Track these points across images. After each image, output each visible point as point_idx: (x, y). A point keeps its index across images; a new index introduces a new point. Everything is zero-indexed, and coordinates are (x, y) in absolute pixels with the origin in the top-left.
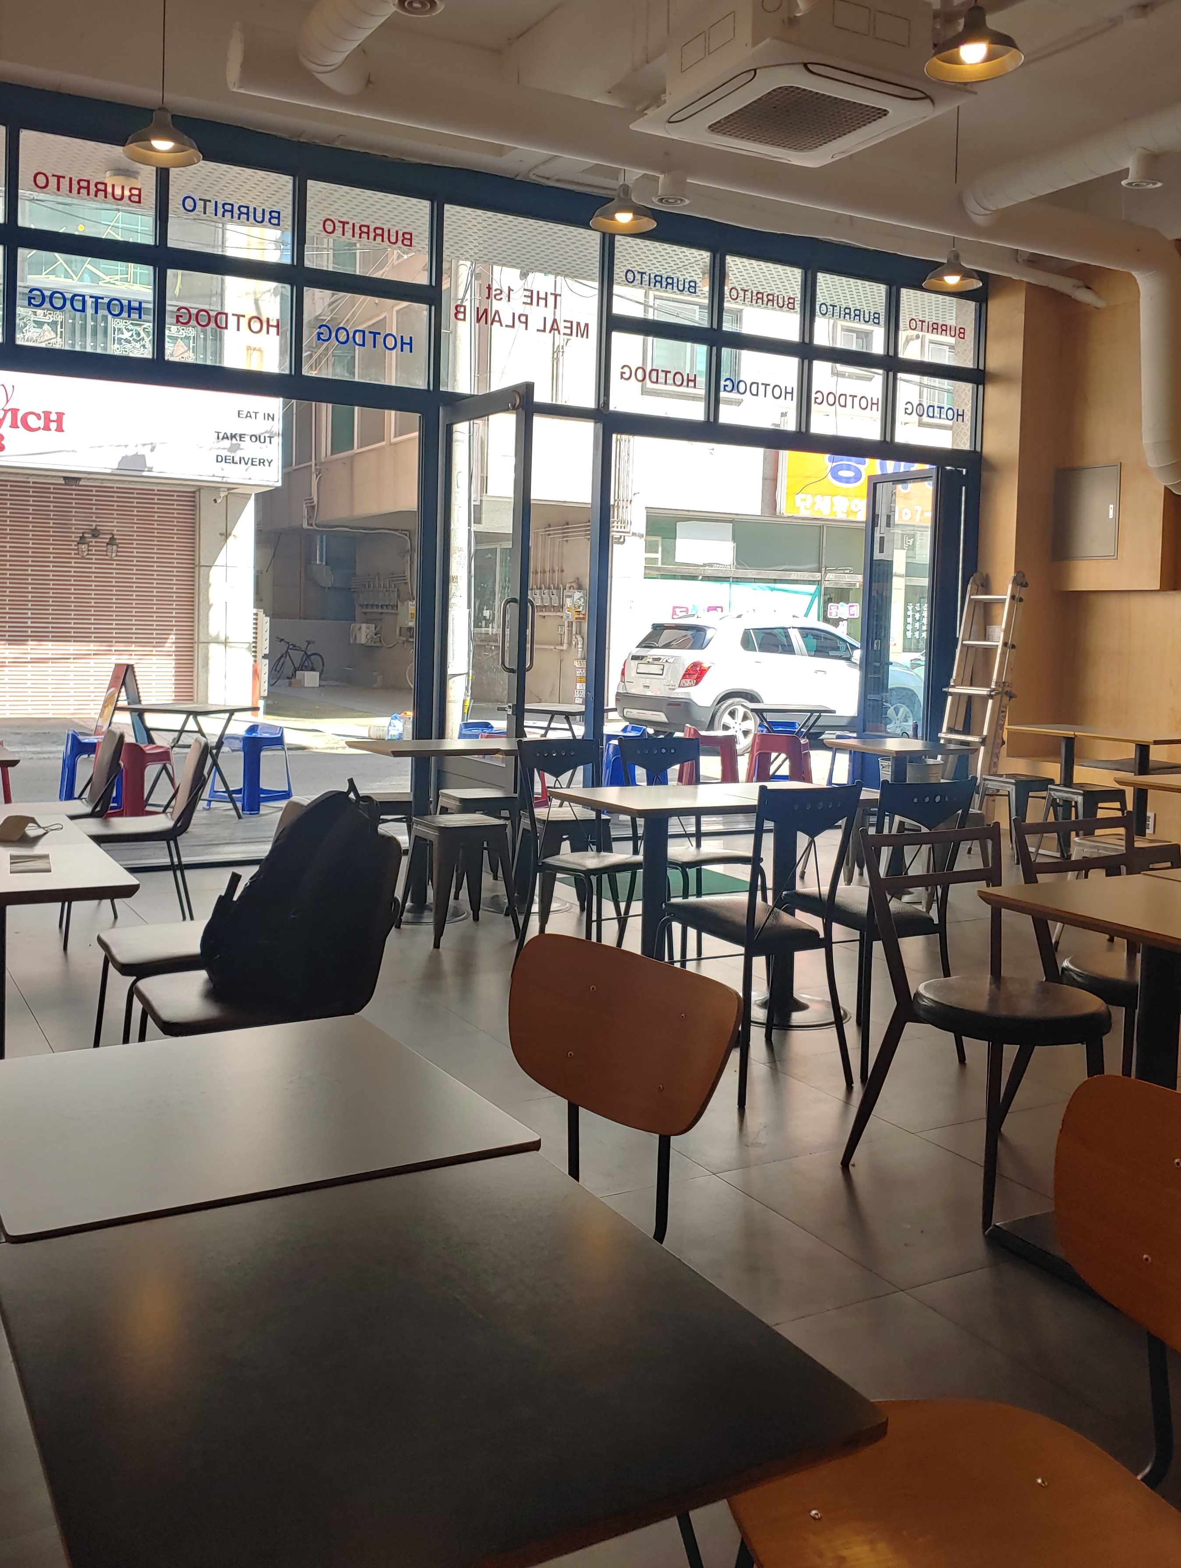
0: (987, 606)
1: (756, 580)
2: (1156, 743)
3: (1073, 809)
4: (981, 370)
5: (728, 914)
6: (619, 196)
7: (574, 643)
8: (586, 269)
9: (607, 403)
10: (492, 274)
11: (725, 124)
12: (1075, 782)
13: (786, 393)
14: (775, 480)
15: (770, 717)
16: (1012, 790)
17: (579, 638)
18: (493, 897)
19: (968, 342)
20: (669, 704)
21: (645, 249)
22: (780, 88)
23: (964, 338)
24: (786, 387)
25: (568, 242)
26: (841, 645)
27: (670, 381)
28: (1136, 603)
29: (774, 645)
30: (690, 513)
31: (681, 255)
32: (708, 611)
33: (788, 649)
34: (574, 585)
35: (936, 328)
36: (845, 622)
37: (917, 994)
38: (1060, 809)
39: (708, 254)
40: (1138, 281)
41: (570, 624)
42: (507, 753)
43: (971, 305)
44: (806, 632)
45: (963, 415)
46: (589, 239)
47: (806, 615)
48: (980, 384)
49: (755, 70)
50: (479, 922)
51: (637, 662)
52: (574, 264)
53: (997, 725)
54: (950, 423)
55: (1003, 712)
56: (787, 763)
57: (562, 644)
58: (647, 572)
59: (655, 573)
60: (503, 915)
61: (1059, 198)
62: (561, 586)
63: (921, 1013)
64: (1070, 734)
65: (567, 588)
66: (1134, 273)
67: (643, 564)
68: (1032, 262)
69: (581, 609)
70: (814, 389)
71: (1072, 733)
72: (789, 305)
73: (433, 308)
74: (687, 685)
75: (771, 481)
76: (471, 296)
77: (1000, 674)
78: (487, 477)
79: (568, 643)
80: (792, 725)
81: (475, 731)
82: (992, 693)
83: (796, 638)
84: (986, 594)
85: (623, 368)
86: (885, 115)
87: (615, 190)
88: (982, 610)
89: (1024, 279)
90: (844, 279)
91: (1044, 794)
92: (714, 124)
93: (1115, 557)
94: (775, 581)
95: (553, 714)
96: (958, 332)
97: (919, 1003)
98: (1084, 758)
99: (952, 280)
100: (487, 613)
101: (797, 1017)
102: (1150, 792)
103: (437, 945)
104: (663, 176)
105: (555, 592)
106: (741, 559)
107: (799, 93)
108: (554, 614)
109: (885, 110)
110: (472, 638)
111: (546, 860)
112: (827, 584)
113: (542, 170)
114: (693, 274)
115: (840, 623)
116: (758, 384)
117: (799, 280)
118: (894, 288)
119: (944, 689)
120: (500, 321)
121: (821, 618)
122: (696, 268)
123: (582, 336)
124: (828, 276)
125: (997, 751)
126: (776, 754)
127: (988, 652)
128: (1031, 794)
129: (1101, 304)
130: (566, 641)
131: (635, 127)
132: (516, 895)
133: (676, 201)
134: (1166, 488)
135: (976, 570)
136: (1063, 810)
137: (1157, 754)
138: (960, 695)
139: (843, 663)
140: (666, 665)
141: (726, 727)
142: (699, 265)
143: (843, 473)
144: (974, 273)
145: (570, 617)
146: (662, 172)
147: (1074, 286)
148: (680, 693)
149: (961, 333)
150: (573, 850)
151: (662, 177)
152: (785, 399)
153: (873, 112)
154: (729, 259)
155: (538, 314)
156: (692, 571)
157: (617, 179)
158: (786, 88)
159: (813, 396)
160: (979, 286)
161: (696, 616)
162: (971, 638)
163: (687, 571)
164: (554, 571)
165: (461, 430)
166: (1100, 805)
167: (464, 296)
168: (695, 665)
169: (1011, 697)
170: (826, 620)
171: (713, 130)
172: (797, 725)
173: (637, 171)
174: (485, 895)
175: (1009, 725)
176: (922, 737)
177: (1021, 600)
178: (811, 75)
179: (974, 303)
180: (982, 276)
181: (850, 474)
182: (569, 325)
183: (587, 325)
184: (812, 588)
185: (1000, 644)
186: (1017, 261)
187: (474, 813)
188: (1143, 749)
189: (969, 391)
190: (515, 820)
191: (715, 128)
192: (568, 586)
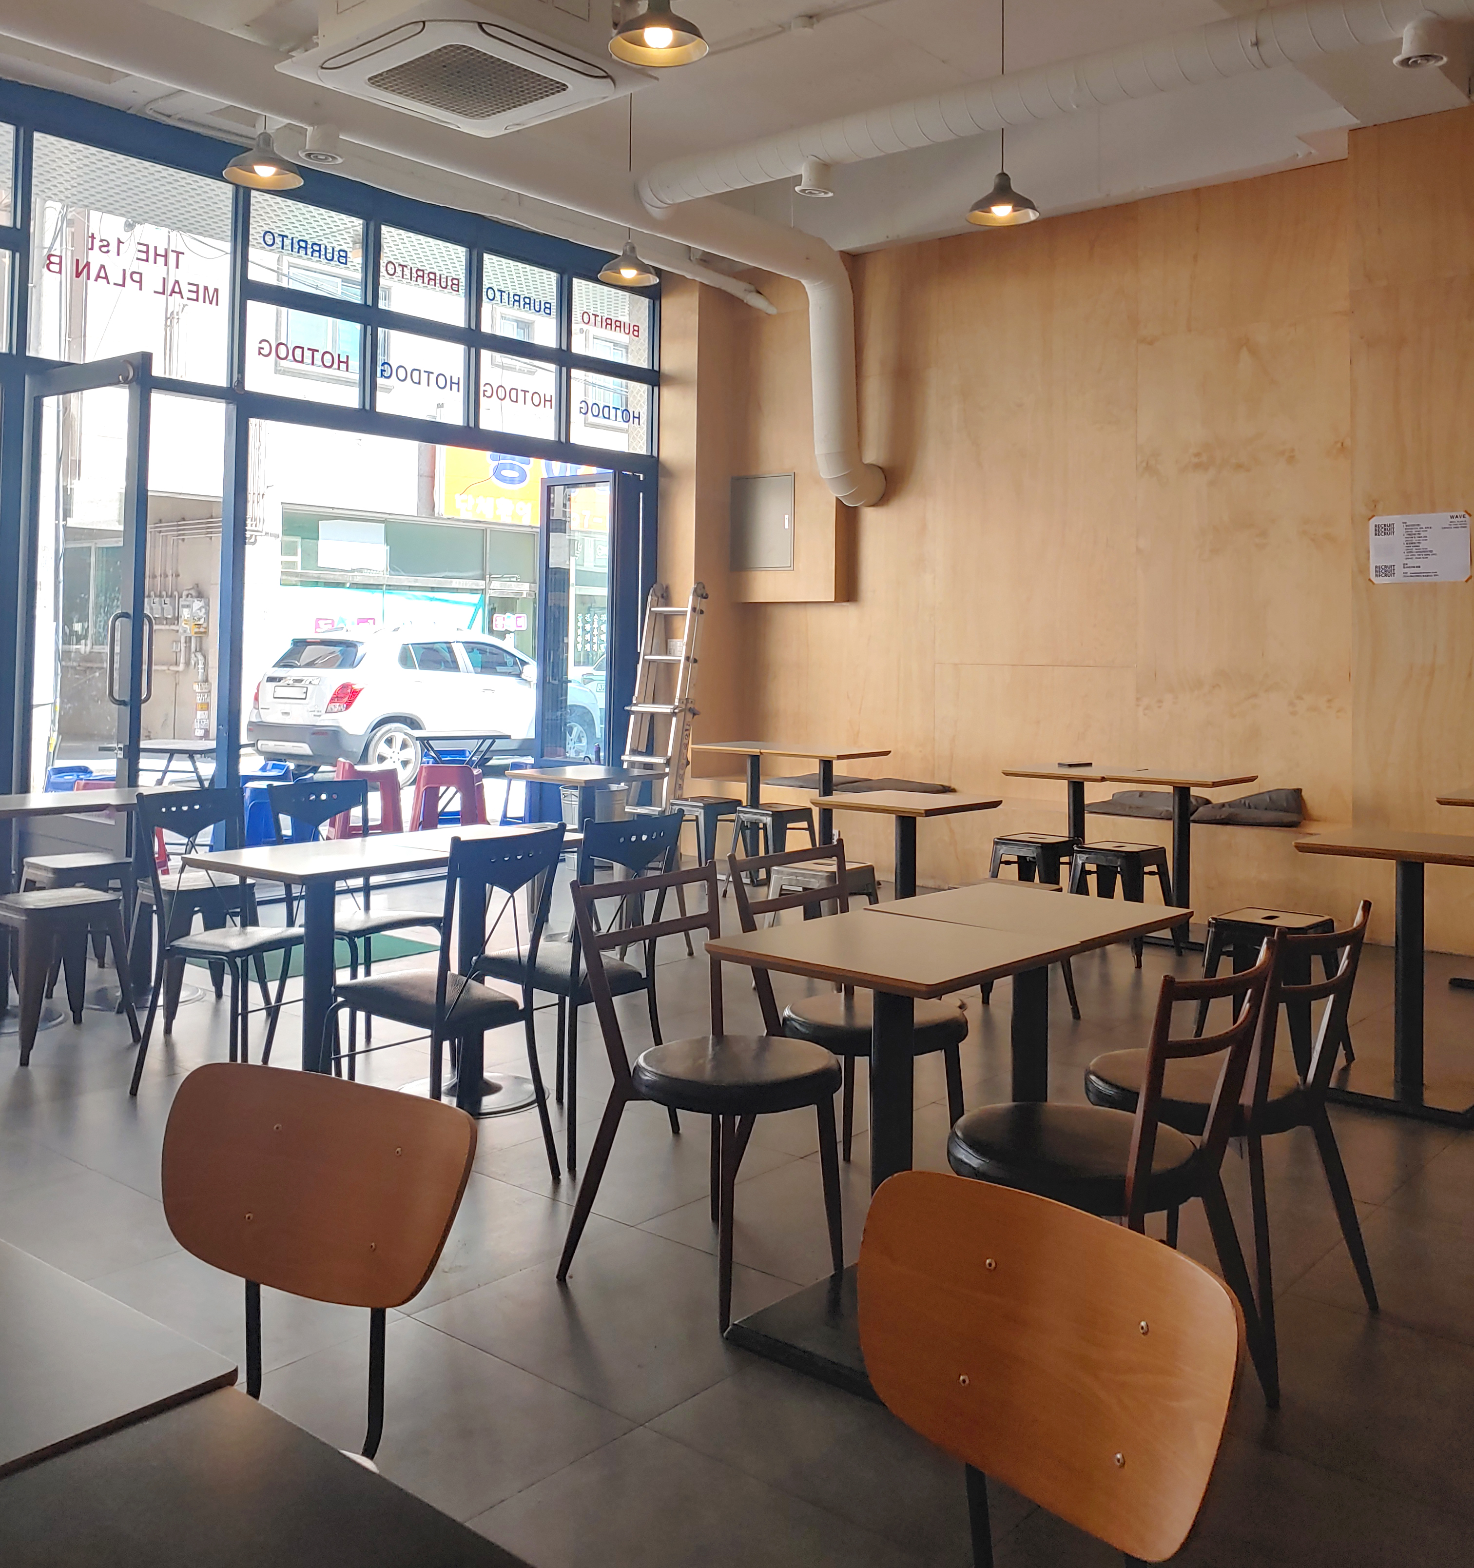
0: (667, 619)
1: (410, 588)
2: (840, 757)
3: (761, 832)
4: (656, 371)
5: (413, 992)
6: (258, 145)
7: (193, 662)
8: (214, 226)
9: (241, 381)
10: (88, 221)
11: (387, 78)
12: (761, 802)
13: (452, 383)
14: (433, 477)
15: (437, 745)
16: (700, 814)
17: (200, 657)
18: (99, 991)
19: (642, 341)
20: (313, 734)
21: (286, 210)
22: (451, 46)
23: (638, 336)
24: (451, 377)
25: (193, 193)
26: (509, 660)
27: (318, 360)
28: (812, 614)
29: (435, 662)
30: (335, 511)
31: (329, 220)
32: (358, 624)
33: (452, 665)
34: (193, 592)
35: (609, 323)
36: (512, 635)
37: (638, 1068)
38: (748, 832)
39: (361, 221)
40: (807, 290)
41: (188, 640)
42: (118, 808)
43: (645, 302)
44: (471, 647)
45: (639, 418)
46: (218, 192)
47: (470, 627)
48: (656, 385)
49: (424, 22)
50: (82, 1025)
51: (274, 684)
52: (199, 218)
53: (682, 745)
54: (625, 425)
55: (687, 730)
56: (459, 795)
57: (177, 664)
58: (284, 577)
59: (294, 579)
60: (114, 1013)
61: (731, 199)
62: (176, 593)
63: (643, 1089)
64: (756, 751)
65: (184, 597)
66: (803, 282)
67: (279, 569)
68: (705, 261)
69: (202, 621)
70: (483, 381)
71: (758, 750)
72: (454, 285)
73: (18, 255)
74: (336, 710)
75: (428, 478)
76: (61, 245)
77: (683, 691)
78: (80, 461)
79: (185, 663)
80: (462, 753)
81: (69, 778)
82: (676, 711)
83: (461, 655)
84: (667, 605)
85: (260, 343)
86: (564, 90)
87: (254, 139)
88: (663, 622)
89: (698, 279)
90: (512, 263)
91: (733, 816)
92: (375, 77)
93: (792, 568)
94: (433, 589)
95: (172, 753)
96: (632, 330)
97: (640, 1078)
98: (767, 775)
99: (629, 274)
100: (77, 627)
101: (489, 1102)
102: (835, 812)
103: (25, 1061)
104: (312, 128)
105: (168, 600)
106: (397, 563)
107: (472, 54)
108: (167, 627)
109: (564, 85)
110: (62, 657)
111: (176, 943)
112: (491, 593)
113: (160, 105)
114: (342, 242)
115: (507, 635)
116: (419, 371)
117: (463, 259)
118: (565, 278)
119: (627, 708)
120: (106, 278)
121: (486, 630)
122: (346, 236)
123: (211, 303)
124: (495, 258)
125: (681, 772)
126: (445, 788)
127: (670, 667)
128: (719, 817)
129: (772, 310)
130: (182, 660)
131: (283, 68)
132: (132, 985)
133: (326, 159)
134: (837, 499)
135: (656, 582)
136: (751, 833)
137: (840, 769)
138: (642, 714)
139: (513, 680)
140: (310, 687)
141: (381, 759)
142: (350, 233)
143: (507, 473)
144: (651, 268)
145: (188, 631)
146: (312, 124)
147: (745, 290)
148: (327, 721)
149: (635, 330)
150: (208, 926)
151: (310, 129)
152: (451, 389)
153: (552, 85)
154: (384, 229)
155: (154, 273)
156: (338, 577)
157: (254, 126)
158: (459, 47)
159: (482, 388)
160: (656, 283)
161: (345, 630)
162: (653, 652)
163: (332, 577)
164: (167, 576)
165: (50, 404)
166: (789, 826)
167: (52, 244)
168: (344, 686)
169: (694, 714)
170: (491, 631)
171: (373, 83)
172: (467, 754)
173: (280, 119)
174: (89, 989)
175: (692, 744)
176: (605, 762)
177: (702, 612)
178: (486, 36)
179: (647, 300)
180: (658, 272)
181: (514, 474)
182: (194, 288)
183: (216, 290)
184: (476, 598)
185: (682, 659)
186: (690, 259)
187: (73, 886)
188: (827, 765)
189: (644, 392)
190: (129, 890)
191: (376, 81)
192: (185, 593)
